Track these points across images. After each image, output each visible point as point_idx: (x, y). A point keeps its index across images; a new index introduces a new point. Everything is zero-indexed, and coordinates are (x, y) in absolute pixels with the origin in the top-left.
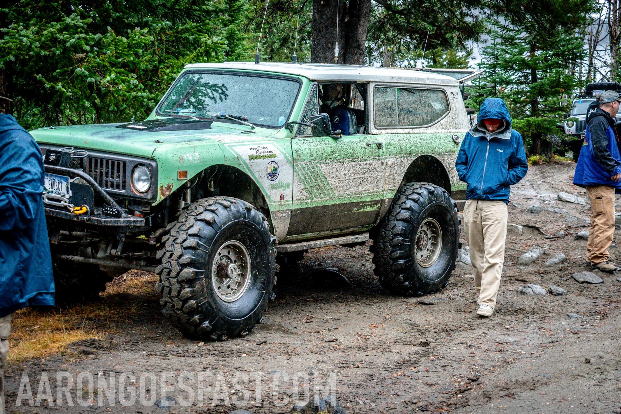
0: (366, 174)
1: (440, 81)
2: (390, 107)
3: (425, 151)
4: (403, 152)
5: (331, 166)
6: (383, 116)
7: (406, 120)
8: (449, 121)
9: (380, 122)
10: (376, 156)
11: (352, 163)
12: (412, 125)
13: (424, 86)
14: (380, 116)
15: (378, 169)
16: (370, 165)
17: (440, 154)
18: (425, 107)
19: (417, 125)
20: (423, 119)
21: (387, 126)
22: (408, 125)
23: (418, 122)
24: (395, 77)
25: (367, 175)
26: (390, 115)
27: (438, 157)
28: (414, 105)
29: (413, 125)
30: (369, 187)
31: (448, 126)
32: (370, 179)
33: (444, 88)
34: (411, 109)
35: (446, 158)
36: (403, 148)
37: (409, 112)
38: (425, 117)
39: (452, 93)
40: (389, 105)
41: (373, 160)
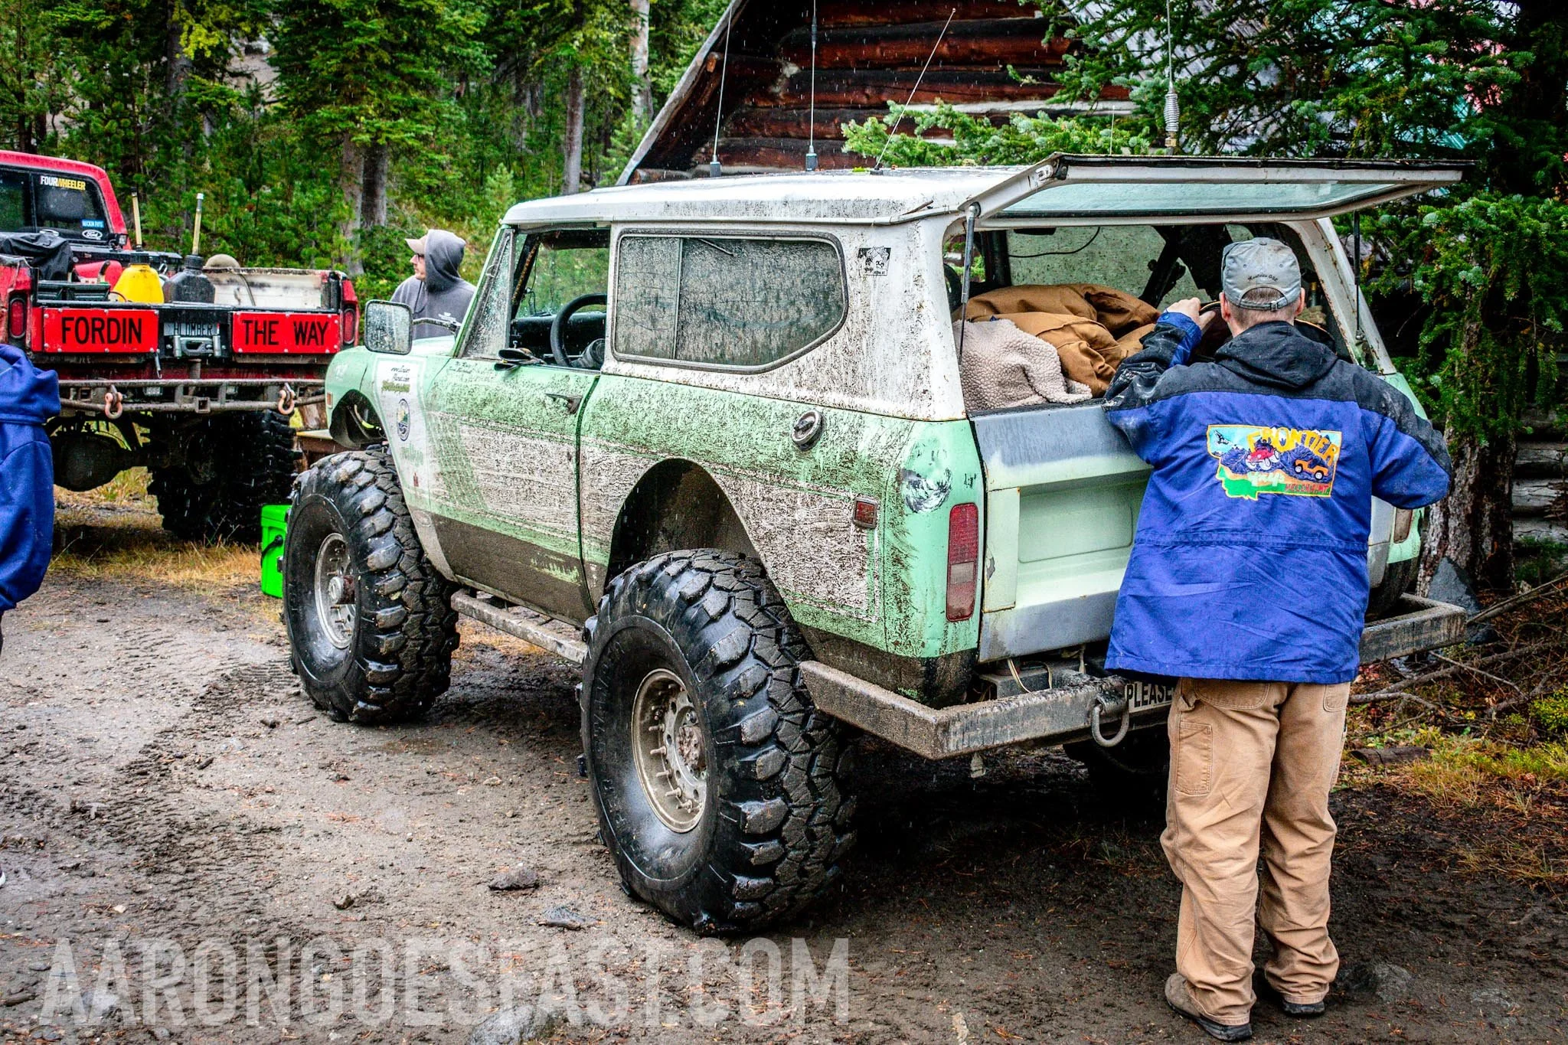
0: (537, 473)
1: (824, 209)
2: (657, 298)
3: (686, 448)
4: (629, 436)
5: (477, 433)
6: (635, 323)
7: (701, 339)
8: (830, 361)
9: (627, 341)
10: (557, 429)
11: (512, 437)
12: (716, 360)
13: (760, 228)
14: (631, 322)
15: (561, 468)
16: (544, 452)
17: (729, 469)
18: (765, 301)
19: (733, 361)
20: (755, 342)
21: (643, 353)
22: (706, 360)
23: (737, 352)
24: (677, 206)
25: (536, 477)
26: (654, 321)
27: (718, 479)
28: (730, 295)
29: (721, 359)
30: (543, 511)
31: (824, 380)
32: (546, 491)
33: (838, 233)
34: (720, 307)
35: (747, 486)
36: (632, 422)
37: (713, 315)
38: (760, 337)
39: (863, 252)
40: (653, 293)
41: (550, 438)
